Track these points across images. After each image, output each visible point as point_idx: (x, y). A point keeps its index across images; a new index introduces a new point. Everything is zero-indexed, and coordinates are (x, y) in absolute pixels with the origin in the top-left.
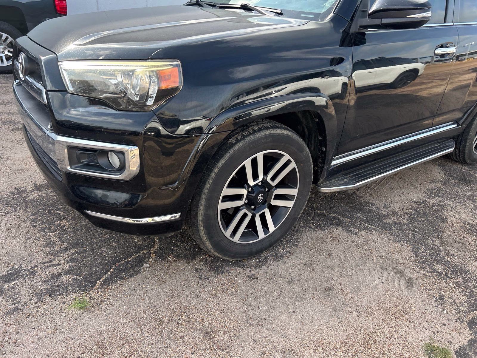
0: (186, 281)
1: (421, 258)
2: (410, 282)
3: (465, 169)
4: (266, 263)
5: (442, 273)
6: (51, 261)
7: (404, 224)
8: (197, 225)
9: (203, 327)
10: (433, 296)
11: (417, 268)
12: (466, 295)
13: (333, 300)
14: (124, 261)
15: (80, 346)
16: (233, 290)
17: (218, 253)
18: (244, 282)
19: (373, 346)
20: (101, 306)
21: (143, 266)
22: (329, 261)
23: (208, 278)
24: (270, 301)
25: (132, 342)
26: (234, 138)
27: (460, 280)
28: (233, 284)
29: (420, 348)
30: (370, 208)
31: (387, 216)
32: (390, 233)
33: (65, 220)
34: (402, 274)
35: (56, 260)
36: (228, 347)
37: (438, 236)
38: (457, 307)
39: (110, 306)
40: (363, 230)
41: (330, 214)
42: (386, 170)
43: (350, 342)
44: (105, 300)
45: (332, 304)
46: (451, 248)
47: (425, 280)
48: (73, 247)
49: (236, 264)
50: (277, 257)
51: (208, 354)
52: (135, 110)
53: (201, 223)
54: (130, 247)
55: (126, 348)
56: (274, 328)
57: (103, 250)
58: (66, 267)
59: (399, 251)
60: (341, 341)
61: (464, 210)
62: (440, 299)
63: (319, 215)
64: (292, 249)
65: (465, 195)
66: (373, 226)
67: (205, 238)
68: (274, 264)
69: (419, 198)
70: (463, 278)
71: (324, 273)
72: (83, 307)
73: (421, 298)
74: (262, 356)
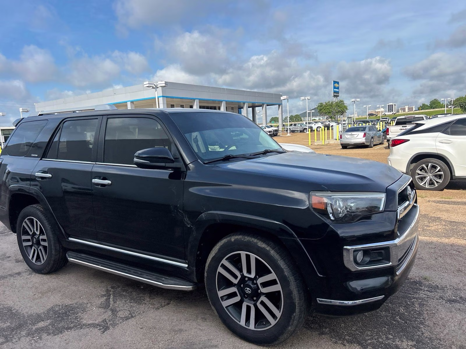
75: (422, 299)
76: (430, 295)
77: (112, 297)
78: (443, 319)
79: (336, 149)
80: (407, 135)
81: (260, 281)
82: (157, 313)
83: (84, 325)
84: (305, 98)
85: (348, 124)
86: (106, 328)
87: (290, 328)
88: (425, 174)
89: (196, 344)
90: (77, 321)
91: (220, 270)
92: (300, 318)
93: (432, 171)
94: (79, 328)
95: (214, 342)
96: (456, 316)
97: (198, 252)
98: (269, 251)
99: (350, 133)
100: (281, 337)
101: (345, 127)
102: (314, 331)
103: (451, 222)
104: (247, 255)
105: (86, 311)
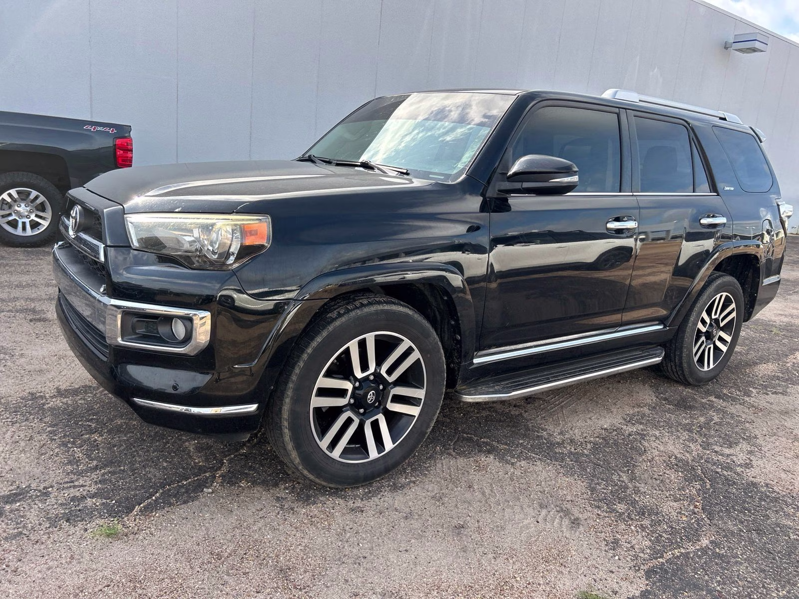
0: (261, 510)
1: (598, 495)
2: (575, 523)
3: (688, 392)
4: (378, 494)
5: (624, 513)
6: (72, 482)
7: (583, 454)
8: (280, 427)
9: (278, 563)
10: (604, 540)
11: (591, 506)
12: (650, 540)
13: (464, 539)
14: (176, 485)
15: (104, 578)
16: (326, 523)
17: (309, 472)
18: (344, 514)
19: (507, 591)
20: (137, 536)
21: (202, 491)
22: (468, 495)
23: (292, 509)
24: (375, 538)
25: (176, 576)
26: (335, 311)
27: (646, 522)
28: (328, 516)
29: (572, 597)
30: (539, 434)
31: (561, 444)
32: (561, 465)
33: (97, 433)
34: (567, 513)
35: (81, 481)
36: (308, 586)
37: (628, 470)
38: (634, 553)
39: (151, 535)
40: (524, 460)
41: (481, 438)
42: (556, 379)
43: (477, 586)
44: (145, 528)
45: (461, 543)
46: (643, 485)
47: (598, 521)
48: (106, 466)
49: (335, 492)
50: (395, 488)
51: (279, 593)
52: (211, 268)
53: (286, 424)
54: (187, 468)
55: (167, 583)
56: (375, 567)
57: (148, 471)
58: (93, 489)
59: (570, 485)
60: (464, 585)
61: (674, 441)
62: (612, 543)
63: (464, 438)
64: (419, 478)
65: (680, 424)
66: (539, 455)
67: (290, 446)
68: (390, 496)
69: (613, 425)
70: (652, 521)
71: (458, 508)
72: (112, 535)
73: (587, 541)
74: (354, 597)
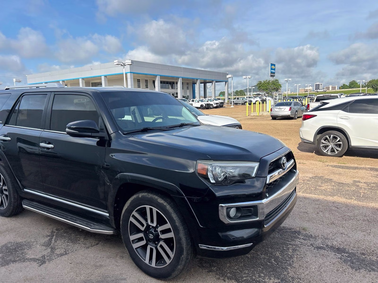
75: (297, 245)
76: (303, 242)
77: (54, 237)
78: (308, 262)
79: (267, 120)
80: (315, 111)
81: (160, 229)
82: (87, 251)
83: (27, 259)
84: (247, 77)
85: (279, 99)
86: (43, 262)
87: (179, 267)
88: (328, 144)
89: (109, 277)
90: (22, 256)
91: (132, 219)
92: (187, 259)
93: (334, 141)
94: (22, 261)
95: (124, 276)
96: (318, 260)
97: (116, 205)
98: (165, 206)
99: (278, 107)
100: (173, 274)
101: (276, 101)
102: (205, 269)
103: (339, 183)
104: (150, 208)
105: (31, 248)
